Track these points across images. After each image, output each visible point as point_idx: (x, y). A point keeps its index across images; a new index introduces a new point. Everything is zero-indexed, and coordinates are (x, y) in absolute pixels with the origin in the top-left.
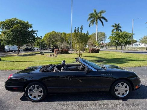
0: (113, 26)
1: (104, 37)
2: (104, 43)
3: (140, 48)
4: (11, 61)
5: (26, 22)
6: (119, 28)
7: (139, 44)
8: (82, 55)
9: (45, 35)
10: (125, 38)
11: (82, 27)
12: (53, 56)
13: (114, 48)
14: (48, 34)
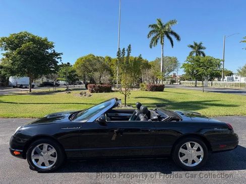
0: (192, 47)
1: (175, 65)
2: (176, 75)
3: (236, 85)
4: (12, 103)
5: (43, 38)
6: (201, 50)
7: (236, 78)
8: (130, 94)
9: (76, 61)
10: (208, 68)
11: (129, 47)
12: (85, 95)
13: (193, 83)
14: (82, 58)
